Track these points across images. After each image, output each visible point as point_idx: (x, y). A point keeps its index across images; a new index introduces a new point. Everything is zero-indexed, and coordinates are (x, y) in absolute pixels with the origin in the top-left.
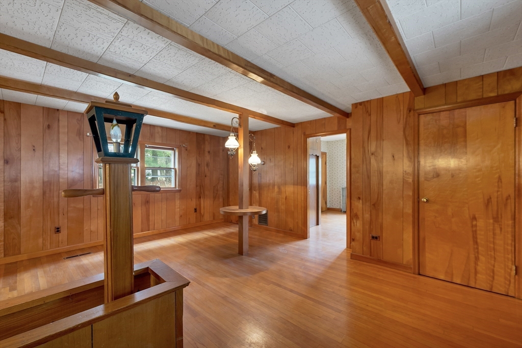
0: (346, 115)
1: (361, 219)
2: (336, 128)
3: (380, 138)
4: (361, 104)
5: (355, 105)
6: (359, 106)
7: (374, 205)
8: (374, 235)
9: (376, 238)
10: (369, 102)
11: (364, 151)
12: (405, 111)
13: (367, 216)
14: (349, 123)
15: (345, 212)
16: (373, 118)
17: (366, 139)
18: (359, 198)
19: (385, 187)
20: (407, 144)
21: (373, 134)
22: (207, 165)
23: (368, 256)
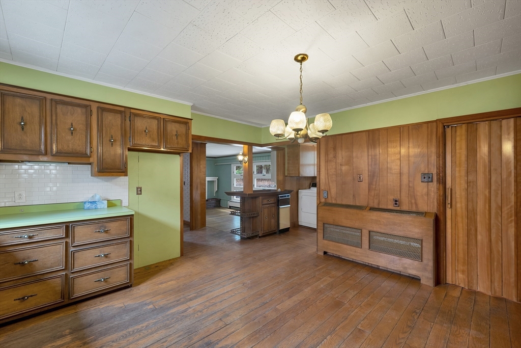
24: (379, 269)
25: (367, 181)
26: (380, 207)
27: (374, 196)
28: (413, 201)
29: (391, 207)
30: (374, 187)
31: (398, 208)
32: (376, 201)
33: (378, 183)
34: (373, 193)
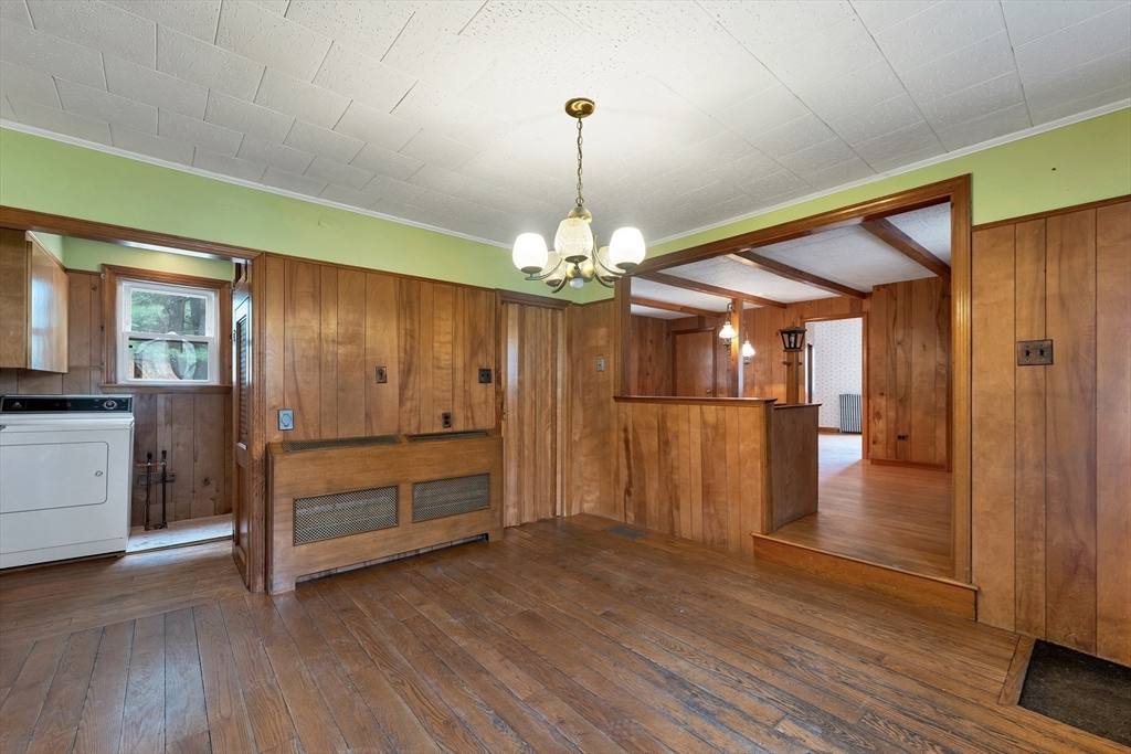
0: (862, 295)
1: (884, 417)
2: (848, 311)
3: (908, 325)
4: (884, 286)
5: (877, 288)
6: (882, 289)
7: (901, 401)
8: (901, 434)
9: (903, 437)
10: (895, 284)
11: (888, 341)
12: (938, 297)
13: (892, 414)
14: (867, 305)
15: (860, 433)
16: (900, 302)
17: (891, 327)
18: (882, 394)
19: (914, 380)
20: (941, 333)
21: (900, 320)
22: (650, 359)
23: (893, 459)
24: (419, 555)
25: (396, 382)
26: (422, 432)
27: (411, 411)
28: (470, 415)
29: (439, 429)
30: (410, 393)
31: (449, 430)
32: (414, 422)
33: (417, 387)
34: (408, 405)
